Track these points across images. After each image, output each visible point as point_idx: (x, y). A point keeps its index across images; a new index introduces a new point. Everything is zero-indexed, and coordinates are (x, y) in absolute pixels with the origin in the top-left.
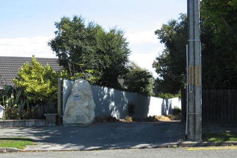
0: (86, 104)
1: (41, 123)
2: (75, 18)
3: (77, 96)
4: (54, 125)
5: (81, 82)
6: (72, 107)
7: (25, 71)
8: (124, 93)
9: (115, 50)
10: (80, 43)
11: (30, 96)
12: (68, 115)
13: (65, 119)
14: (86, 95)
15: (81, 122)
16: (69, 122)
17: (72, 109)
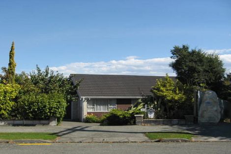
0: (215, 109)
1: (183, 122)
2: (184, 46)
3: (208, 103)
4: (192, 123)
5: (211, 92)
6: (205, 111)
7: (161, 85)
8: (222, 101)
9: (216, 69)
10: (194, 65)
11: (170, 103)
12: (202, 116)
13: (199, 119)
14: (215, 102)
15: (212, 122)
16: (203, 122)
17: (205, 112)
